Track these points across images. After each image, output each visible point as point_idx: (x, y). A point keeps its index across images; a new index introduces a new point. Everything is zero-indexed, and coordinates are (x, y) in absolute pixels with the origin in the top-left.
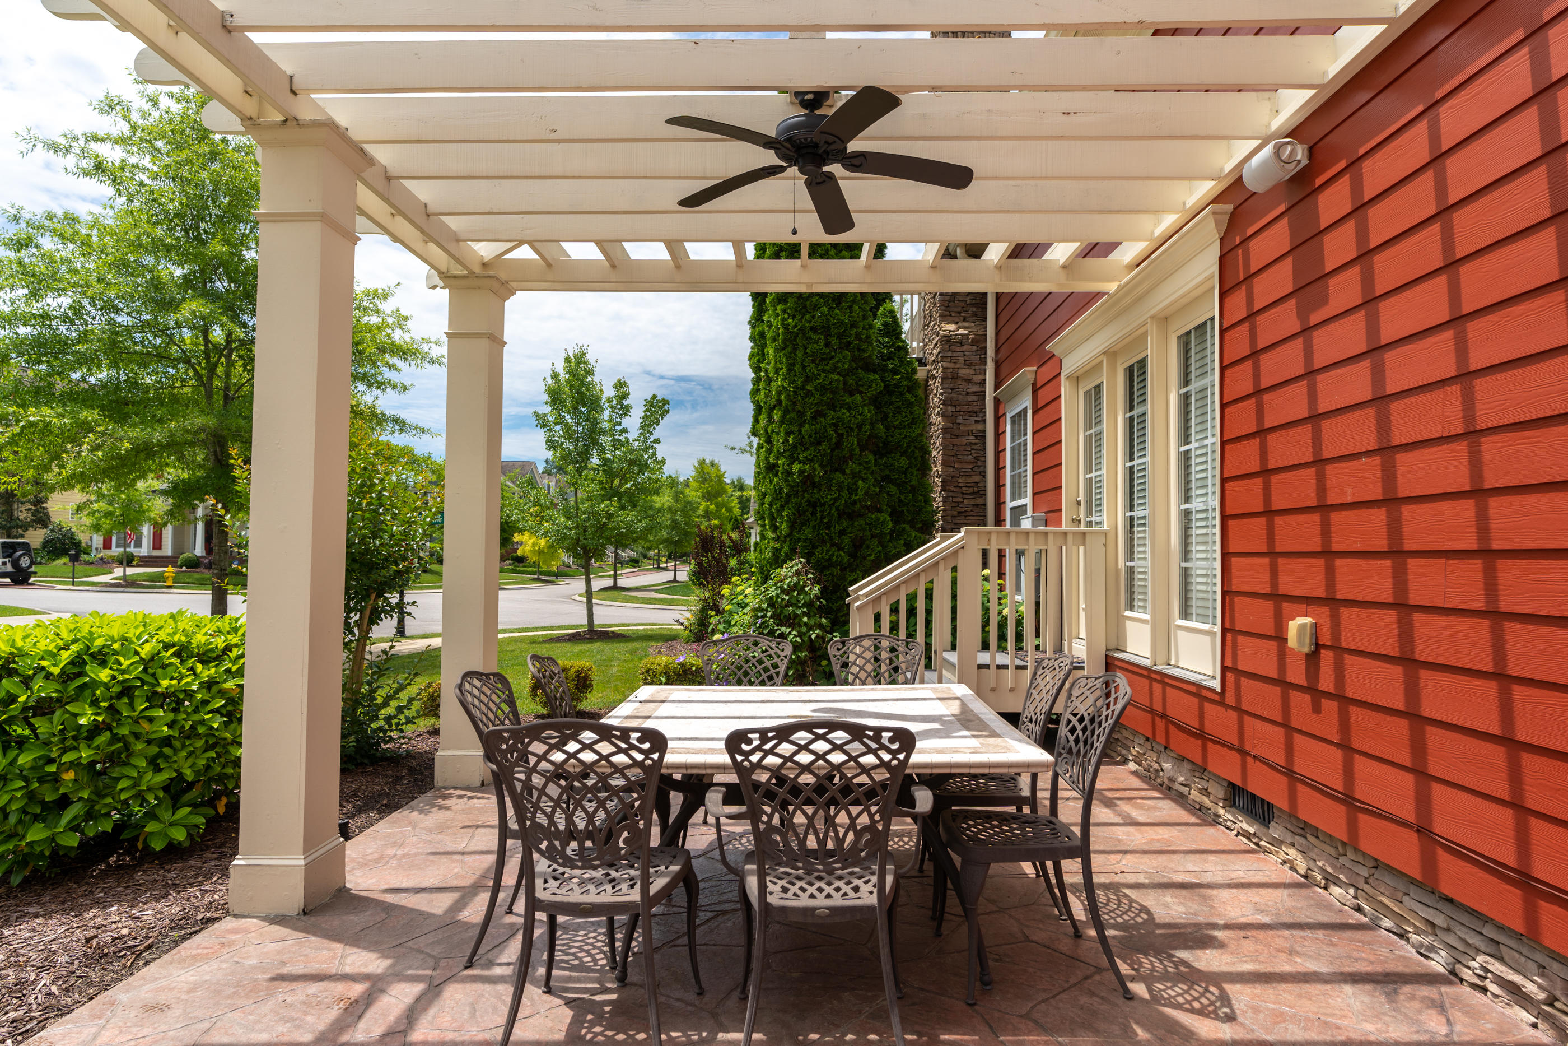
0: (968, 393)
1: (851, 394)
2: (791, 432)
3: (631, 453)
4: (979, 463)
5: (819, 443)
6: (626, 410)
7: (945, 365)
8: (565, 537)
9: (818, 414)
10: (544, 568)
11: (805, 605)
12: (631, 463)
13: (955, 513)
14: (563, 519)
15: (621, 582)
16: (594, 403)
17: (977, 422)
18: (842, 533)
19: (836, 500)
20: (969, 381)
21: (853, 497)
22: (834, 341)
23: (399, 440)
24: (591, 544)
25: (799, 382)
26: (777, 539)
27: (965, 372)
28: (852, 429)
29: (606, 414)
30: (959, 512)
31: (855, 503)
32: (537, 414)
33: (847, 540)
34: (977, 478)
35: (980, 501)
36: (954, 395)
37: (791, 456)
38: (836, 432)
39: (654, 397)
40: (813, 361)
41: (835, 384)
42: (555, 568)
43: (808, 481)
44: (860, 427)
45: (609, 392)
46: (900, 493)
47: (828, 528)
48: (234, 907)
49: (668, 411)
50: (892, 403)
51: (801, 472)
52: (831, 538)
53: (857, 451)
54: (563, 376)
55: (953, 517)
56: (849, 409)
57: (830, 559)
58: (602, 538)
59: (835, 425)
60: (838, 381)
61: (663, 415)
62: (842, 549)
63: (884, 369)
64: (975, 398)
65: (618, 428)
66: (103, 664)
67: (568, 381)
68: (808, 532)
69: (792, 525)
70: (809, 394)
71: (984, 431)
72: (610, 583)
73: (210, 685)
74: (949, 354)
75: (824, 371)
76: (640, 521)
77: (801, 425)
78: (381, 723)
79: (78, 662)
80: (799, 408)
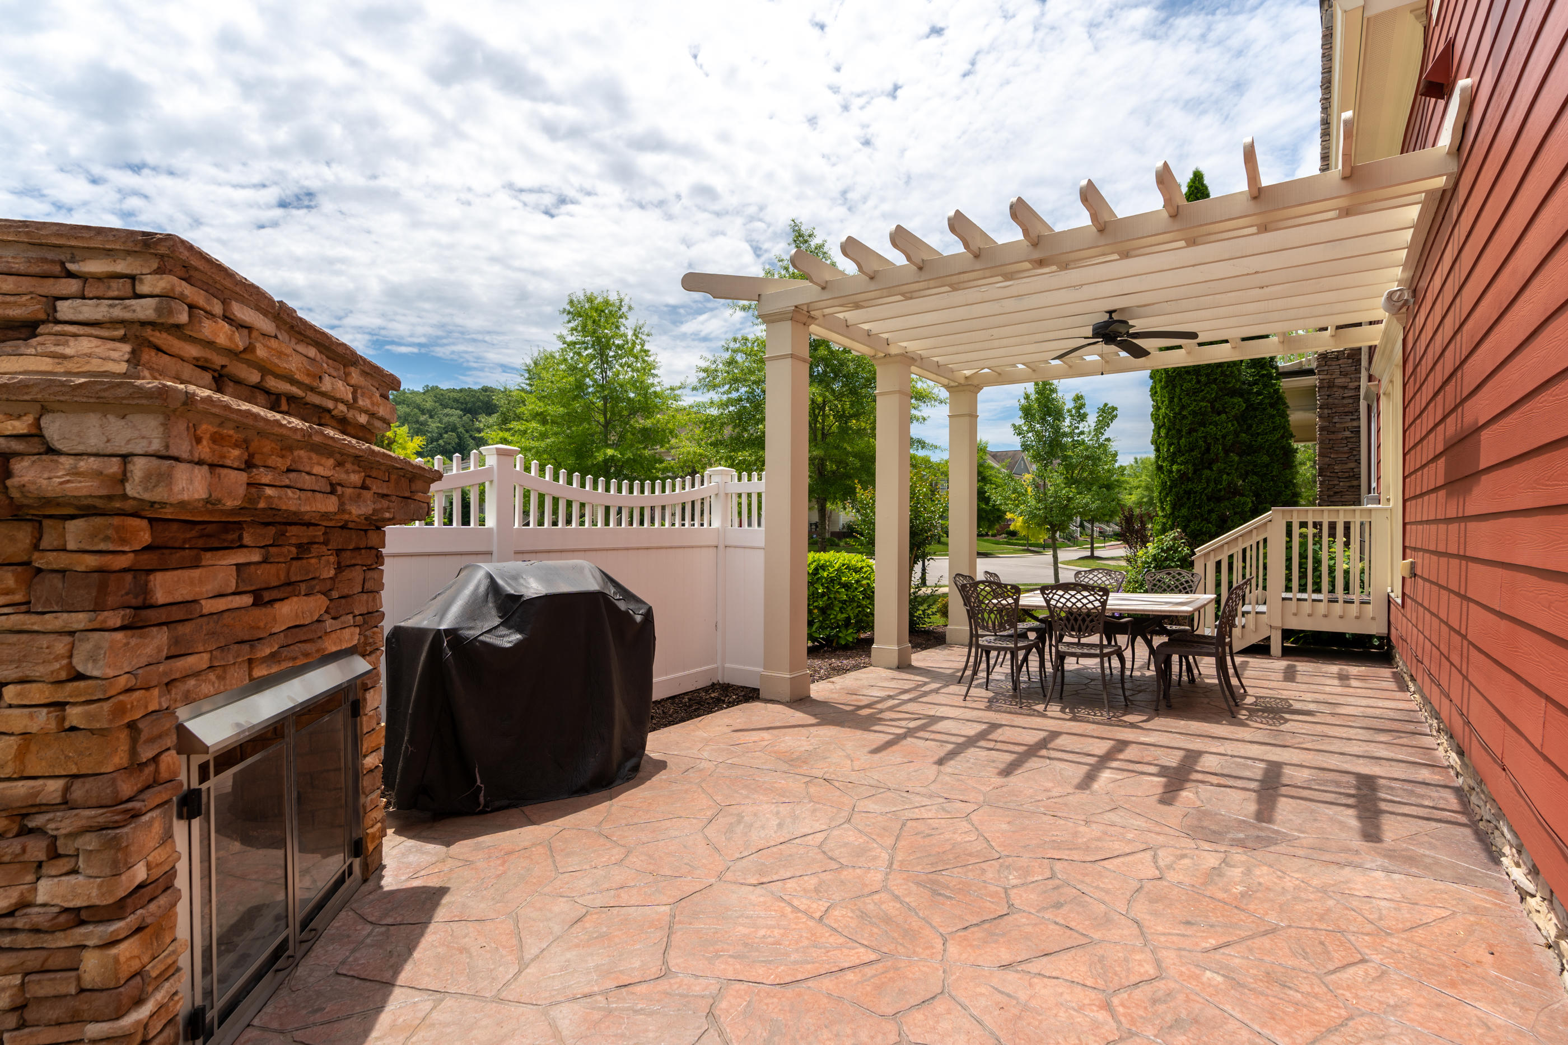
0: (1344, 398)
1: (1219, 414)
2: (1173, 444)
3: (1087, 450)
4: (1355, 453)
5: (1192, 450)
6: (1083, 417)
7: (1321, 377)
8: (1035, 516)
9: (1190, 432)
10: (1033, 541)
11: (1179, 560)
12: (1087, 458)
13: (1332, 493)
14: (1034, 502)
15: (1097, 553)
16: (1058, 414)
17: (1352, 420)
18: (1210, 511)
19: (1205, 489)
20: (1345, 388)
21: (1219, 487)
22: (1203, 379)
23: (921, 453)
24: (1056, 520)
25: (1177, 410)
26: (1164, 517)
27: (1340, 381)
28: (1218, 439)
29: (1067, 422)
30: (1336, 493)
31: (1220, 490)
32: (1014, 425)
33: (1214, 516)
34: (1352, 465)
35: (1355, 483)
36: (1330, 400)
37: (1172, 460)
38: (1205, 442)
39: (1106, 405)
40: (1187, 395)
41: (1203, 409)
42: (1042, 541)
43: (1183, 476)
44: (1224, 437)
45: (1069, 405)
46: (1263, 481)
47: (1200, 508)
48: (873, 663)
49: (1116, 416)
50: (1256, 417)
51: (1179, 471)
52: (1202, 516)
53: (1222, 454)
54: (1033, 397)
55: (1329, 496)
56: (1216, 425)
57: (1200, 530)
58: (1064, 515)
59: (1205, 437)
60: (1206, 407)
61: (1112, 420)
62: (1211, 523)
63: (1250, 392)
64: (1351, 401)
65: (1077, 431)
66: (824, 570)
67: (1037, 399)
68: (1184, 511)
69: (1174, 507)
70: (1184, 417)
71: (1359, 427)
72: (1088, 554)
73: (857, 581)
74: (1326, 368)
75: (1195, 400)
76: (1093, 502)
77: (1180, 438)
78: (920, 612)
79: (816, 569)
80: (1177, 427)
